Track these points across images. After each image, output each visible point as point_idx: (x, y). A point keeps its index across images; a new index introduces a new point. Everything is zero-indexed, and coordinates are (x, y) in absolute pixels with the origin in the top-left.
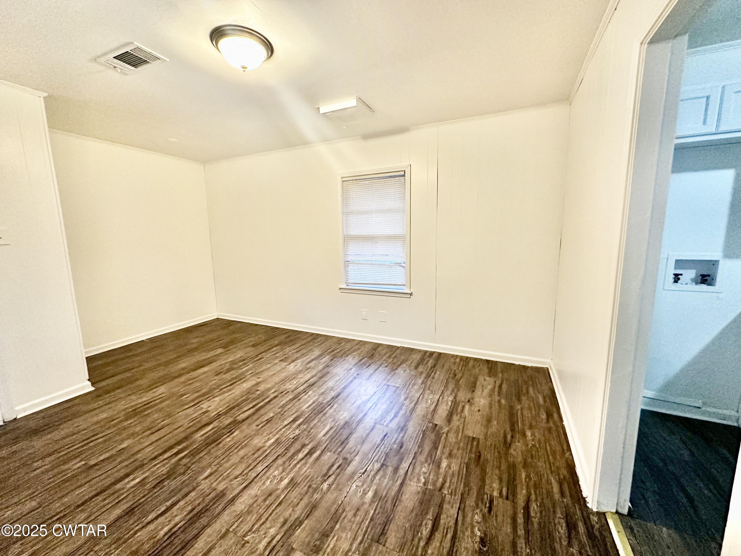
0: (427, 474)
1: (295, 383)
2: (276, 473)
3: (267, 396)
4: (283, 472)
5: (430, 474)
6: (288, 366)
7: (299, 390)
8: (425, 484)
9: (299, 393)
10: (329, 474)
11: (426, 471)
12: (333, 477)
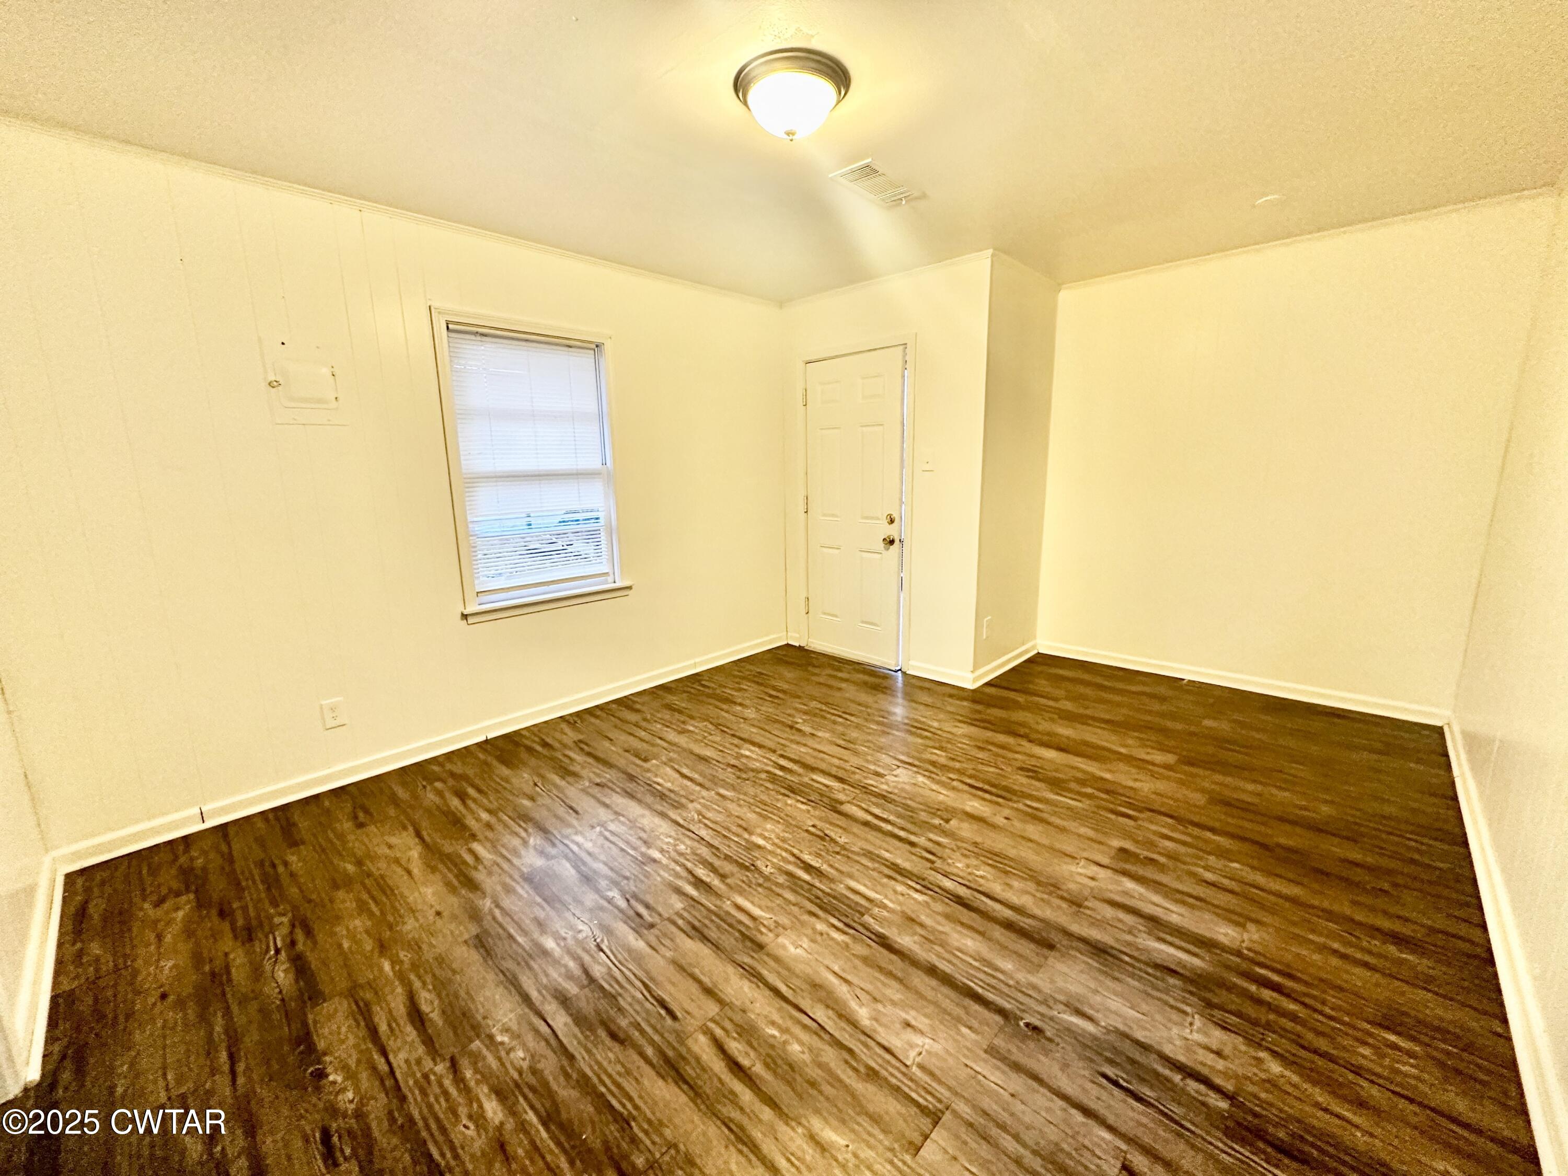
0: (503, 1054)
1: (980, 873)
5: (500, 1059)
8: (491, 1037)
11: (512, 1055)
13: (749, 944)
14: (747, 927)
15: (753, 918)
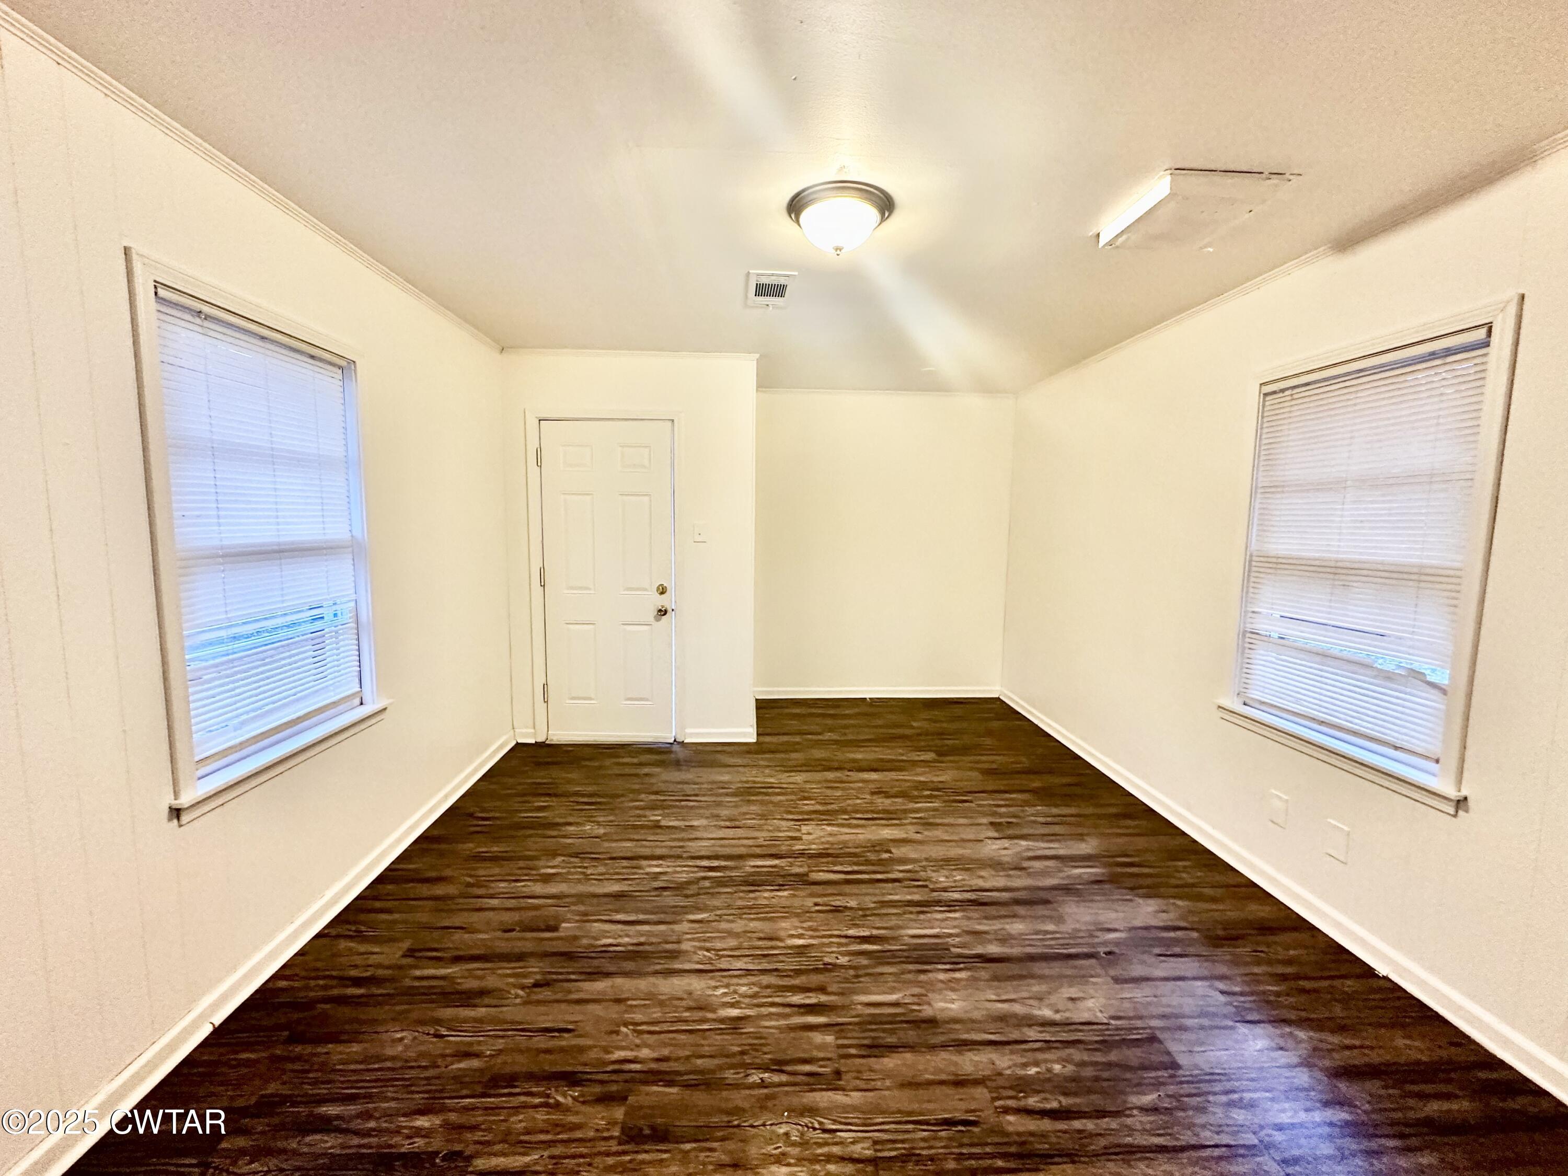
1: (958, 878)
2: (743, 989)
3: (889, 869)
4: (750, 997)
6: (989, 841)
7: (945, 896)
9: (940, 901)
10: (785, 1068)
12: (784, 1078)
13: (923, 1025)
14: (903, 1014)
15: (896, 1004)
